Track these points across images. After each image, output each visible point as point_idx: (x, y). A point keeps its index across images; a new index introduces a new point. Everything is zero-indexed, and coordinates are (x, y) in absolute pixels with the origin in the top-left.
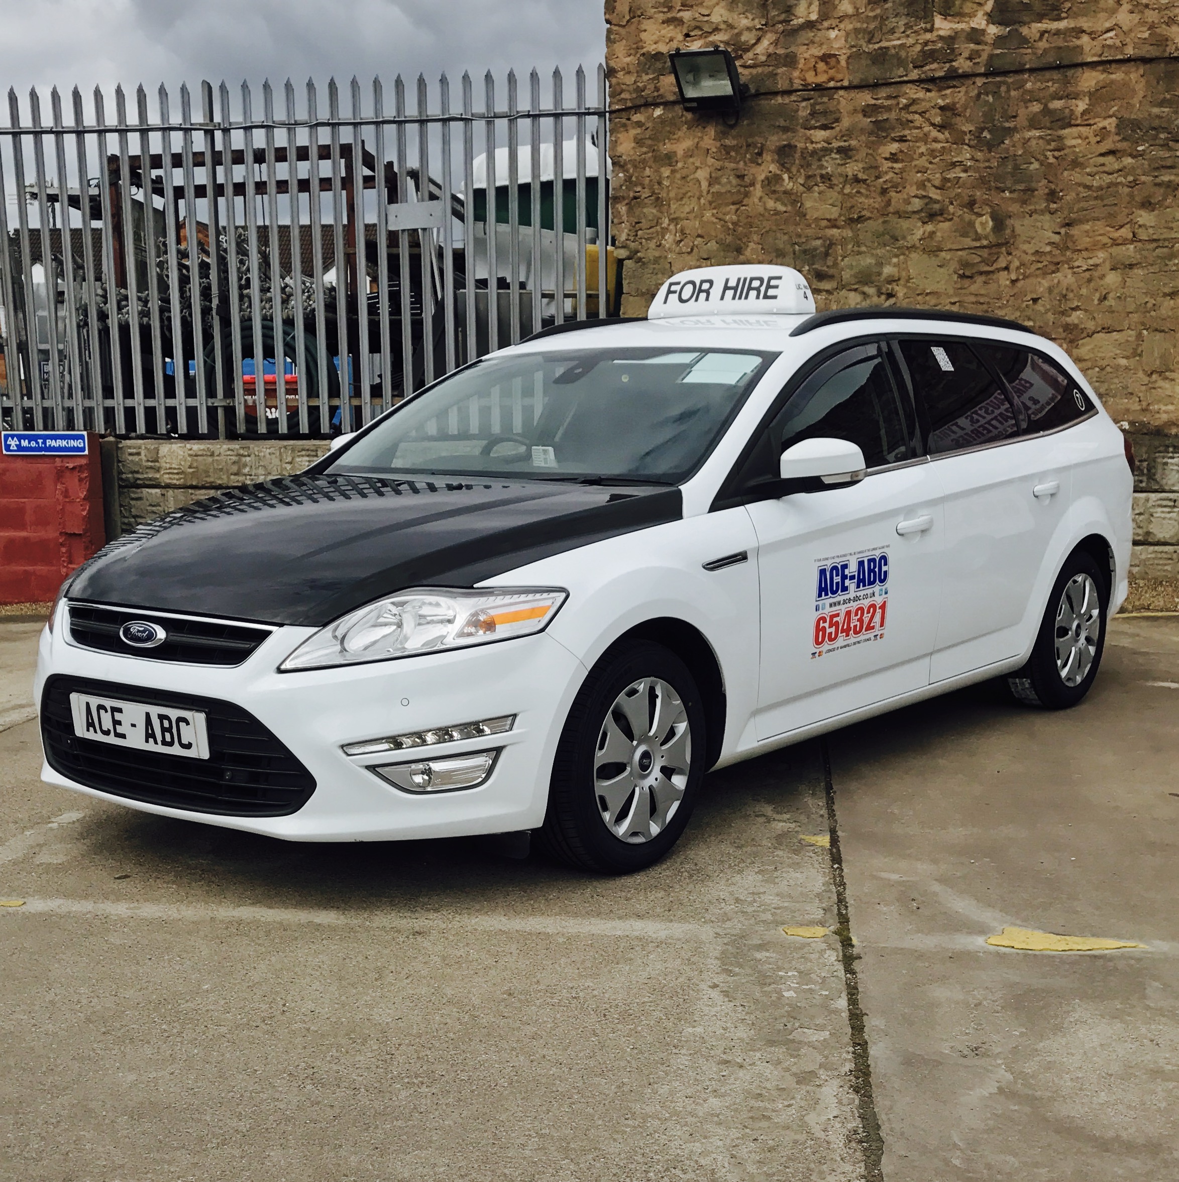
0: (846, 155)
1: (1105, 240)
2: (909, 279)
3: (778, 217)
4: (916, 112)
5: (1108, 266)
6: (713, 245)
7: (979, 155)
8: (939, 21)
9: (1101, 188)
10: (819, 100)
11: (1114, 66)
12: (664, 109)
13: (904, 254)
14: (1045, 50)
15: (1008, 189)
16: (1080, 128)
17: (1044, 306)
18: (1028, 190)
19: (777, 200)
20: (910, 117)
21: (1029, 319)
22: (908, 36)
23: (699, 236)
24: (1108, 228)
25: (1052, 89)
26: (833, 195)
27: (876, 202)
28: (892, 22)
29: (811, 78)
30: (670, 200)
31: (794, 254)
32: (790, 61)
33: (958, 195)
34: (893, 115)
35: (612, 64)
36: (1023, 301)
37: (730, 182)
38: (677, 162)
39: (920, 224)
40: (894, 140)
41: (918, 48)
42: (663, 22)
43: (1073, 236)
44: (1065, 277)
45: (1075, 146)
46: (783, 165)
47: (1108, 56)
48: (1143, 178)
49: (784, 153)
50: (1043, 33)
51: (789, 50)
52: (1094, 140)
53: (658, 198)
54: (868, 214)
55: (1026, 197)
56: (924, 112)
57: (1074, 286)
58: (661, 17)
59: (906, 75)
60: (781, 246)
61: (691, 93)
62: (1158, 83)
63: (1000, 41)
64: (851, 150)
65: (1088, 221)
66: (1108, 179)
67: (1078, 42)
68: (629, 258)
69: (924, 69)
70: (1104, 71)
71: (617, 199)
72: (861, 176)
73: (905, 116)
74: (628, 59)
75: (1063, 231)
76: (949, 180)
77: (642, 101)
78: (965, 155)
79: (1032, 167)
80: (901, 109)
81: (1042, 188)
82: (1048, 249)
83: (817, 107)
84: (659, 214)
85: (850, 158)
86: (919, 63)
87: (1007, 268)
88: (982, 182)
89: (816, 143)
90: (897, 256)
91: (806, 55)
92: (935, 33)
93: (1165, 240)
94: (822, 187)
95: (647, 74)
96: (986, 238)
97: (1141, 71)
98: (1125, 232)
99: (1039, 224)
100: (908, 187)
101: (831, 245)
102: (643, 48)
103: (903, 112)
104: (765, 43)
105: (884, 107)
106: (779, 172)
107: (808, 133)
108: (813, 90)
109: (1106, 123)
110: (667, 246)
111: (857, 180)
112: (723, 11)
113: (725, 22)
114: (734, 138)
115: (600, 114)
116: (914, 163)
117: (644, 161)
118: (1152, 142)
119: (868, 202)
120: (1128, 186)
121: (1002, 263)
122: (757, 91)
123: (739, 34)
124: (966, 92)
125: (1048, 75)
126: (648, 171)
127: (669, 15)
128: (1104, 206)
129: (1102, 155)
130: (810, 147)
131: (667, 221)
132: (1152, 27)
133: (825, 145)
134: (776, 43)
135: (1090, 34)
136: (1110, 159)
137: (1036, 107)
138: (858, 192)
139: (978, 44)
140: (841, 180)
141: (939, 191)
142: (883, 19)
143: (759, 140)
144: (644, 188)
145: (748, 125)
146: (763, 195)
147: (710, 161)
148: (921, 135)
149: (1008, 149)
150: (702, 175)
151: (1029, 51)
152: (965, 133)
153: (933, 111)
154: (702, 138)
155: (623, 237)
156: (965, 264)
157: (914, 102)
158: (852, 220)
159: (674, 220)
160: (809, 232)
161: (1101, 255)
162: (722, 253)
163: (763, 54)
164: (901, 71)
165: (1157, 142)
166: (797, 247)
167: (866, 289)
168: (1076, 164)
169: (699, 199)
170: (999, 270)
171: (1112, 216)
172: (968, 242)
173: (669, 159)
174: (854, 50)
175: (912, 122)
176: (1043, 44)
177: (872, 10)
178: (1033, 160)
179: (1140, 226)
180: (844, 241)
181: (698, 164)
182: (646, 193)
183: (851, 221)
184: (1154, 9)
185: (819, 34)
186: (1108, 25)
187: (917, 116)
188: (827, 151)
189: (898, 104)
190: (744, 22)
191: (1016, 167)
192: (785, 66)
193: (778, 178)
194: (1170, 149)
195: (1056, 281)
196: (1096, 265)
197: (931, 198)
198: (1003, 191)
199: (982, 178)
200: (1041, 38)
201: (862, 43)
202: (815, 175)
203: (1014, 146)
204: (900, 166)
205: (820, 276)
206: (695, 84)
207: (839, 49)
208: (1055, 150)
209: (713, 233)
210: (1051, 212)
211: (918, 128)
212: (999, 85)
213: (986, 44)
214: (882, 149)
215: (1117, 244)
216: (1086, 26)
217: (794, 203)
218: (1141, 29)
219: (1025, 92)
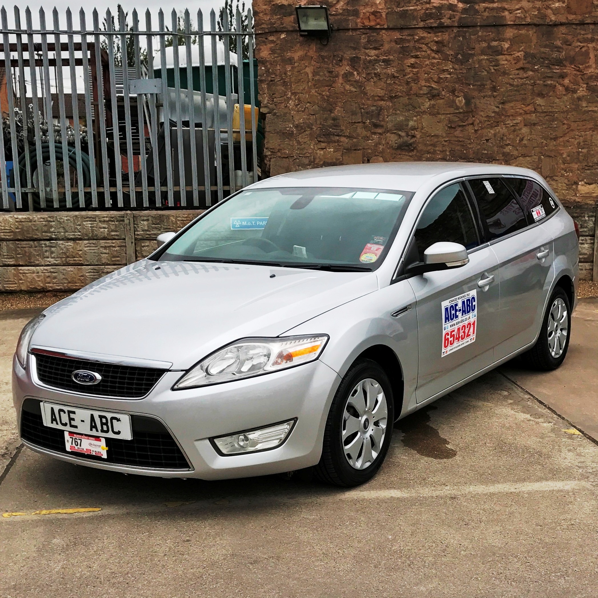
0: (388, 63)
1: (521, 111)
2: (422, 128)
3: (352, 94)
4: (423, 44)
5: (523, 124)
6: (316, 107)
7: (456, 66)
9: (517, 86)
10: (372, 34)
11: (521, 27)
12: (286, 34)
13: (420, 115)
14: (487, 17)
15: (472, 84)
16: (507, 56)
17: (492, 143)
18: (482, 85)
19: (351, 85)
20: (421, 46)
21: (485, 150)
22: (417, 5)
23: (308, 102)
24: (523, 106)
25: (492, 36)
26: (381, 84)
27: (404, 88)
29: (367, 23)
30: (291, 83)
32: (356, 13)
33: (447, 86)
34: (411, 44)
35: (256, 9)
36: (481, 141)
37: (325, 75)
38: (295, 62)
39: (427, 100)
40: (412, 57)
41: (423, 11)
43: (505, 109)
44: (501, 130)
45: (504, 65)
46: (354, 67)
47: (518, 22)
48: (538, 82)
49: (354, 61)
50: (486, 9)
51: (355, 8)
52: (513, 62)
53: (285, 82)
54: (400, 94)
55: (481, 88)
56: (427, 44)
57: (507, 134)
59: (417, 25)
60: (355, 109)
61: (303, 27)
62: (543, 37)
63: (464, 11)
64: (390, 61)
65: (512, 101)
66: (521, 81)
67: (503, 14)
68: (269, 113)
69: (427, 22)
70: (516, 29)
71: (262, 81)
72: (396, 74)
73: (417, 45)
74: (265, 7)
75: (500, 106)
76: (442, 78)
77: (274, 30)
78: (449, 66)
79: (483, 74)
80: (415, 41)
81: (489, 84)
82: (493, 115)
83: (371, 38)
84: (285, 90)
85: (390, 65)
86: (423, 19)
87: (472, 124)
88: (458, 80)
89: (371, 56)
90: (416, 116)
91: (364, 11)
92: (431, 5)
93: (550, 112)
94: (375, 79)
95: (276, 15)
96: (462, 108)
97: (535, 30)
98: (531, 108)
99: (488, 102)
100: (421, 81)
101: (381, 110)
102: (273, 1)
103: (417, 43)
104: (342, 3)
105: (406, 40)
106: (352, 71)
107: (367, 51)
108: (369, 29)
109: (519, 54)
110: (291, 107)
111: (394, 77)
114: (326, 51)
115: (250, 35)
116: (423, 69)
117: (276, 62)
118: (542, 65)
119: (400, 88)
120: (532, 86)
121: (470, 121)
122: (338, 28)
124: (449, 35)
125: (489, 29)
126: (278, 67)
128: (520, 94)
129: (517, 69)
130: (368, 58)
131: (290, 93)
132: (539, 9)
133: (376, 58)
134: (348, 4)
135: (509, 11)
136: (521, 72)
137: (484, 45)
138: (394, 83)
139: (454, 11)
140: (386, 76)
141: (437, 84)
143: (341, 53)
144: (276, 76)
145: (334, 45)
146: (343, 82)
147: (313, 63)
148: (426, 55)
149: (470, 65)
150: (309, 70)
151: (480, 17)
152: (449, 55)
153: (432, 44)
154: (309, 50)
155: (266, 102)
156: (450, 121)
157: (423, 38)
158: (392, 97)
159: (294, 94)
160: (369, 102)
161: (520, 119)
162: (321, 112)
163: (341, 9)
164: (415, 22)
165: (544, 65)
166: (363, 110)
167: (400, 133)
168: (504, 73)
169: (308, 82)
170: (468, 125)
171: (524, 99)
172: (452, 110)
173: (290, 61)
174: (390, 10)
175: (421, 48)
176: (486, 14)
178: (484, 70)
179: (538, 105)
180: (388, 108)
181: (307, 64)
182: (278, 79)
183: (391, 98)
184: (539, 1)
185: (371, 1)
186: (517, 7)
187: (424, 45)
188: (377, 61)
189: (414, 38)
191: (476, 74)
192: (353, 16)
193: (352, 74)
194: (550, 68)
195: (497, 131)
196: (517, 123)
197: (433, 87)
198: (470, 85)
199: (458, 78)
200: (485, 11)
201: (393, 6)
202: (371, 73)
203: (474, 63)
204: (416, 70)
205: (376, 126)
206: (306, 22)
207: (381, 9)
208: (494, 66)
209: (317, 102)
210: (494, 97)
211: (424, 51)
212: (465, 32)
213: (457, 12)
214: (406, 61)
215: (527, 114)
216: (506, 6)
217: (360, 87)
218: (534, 10)
219: (479, 36)
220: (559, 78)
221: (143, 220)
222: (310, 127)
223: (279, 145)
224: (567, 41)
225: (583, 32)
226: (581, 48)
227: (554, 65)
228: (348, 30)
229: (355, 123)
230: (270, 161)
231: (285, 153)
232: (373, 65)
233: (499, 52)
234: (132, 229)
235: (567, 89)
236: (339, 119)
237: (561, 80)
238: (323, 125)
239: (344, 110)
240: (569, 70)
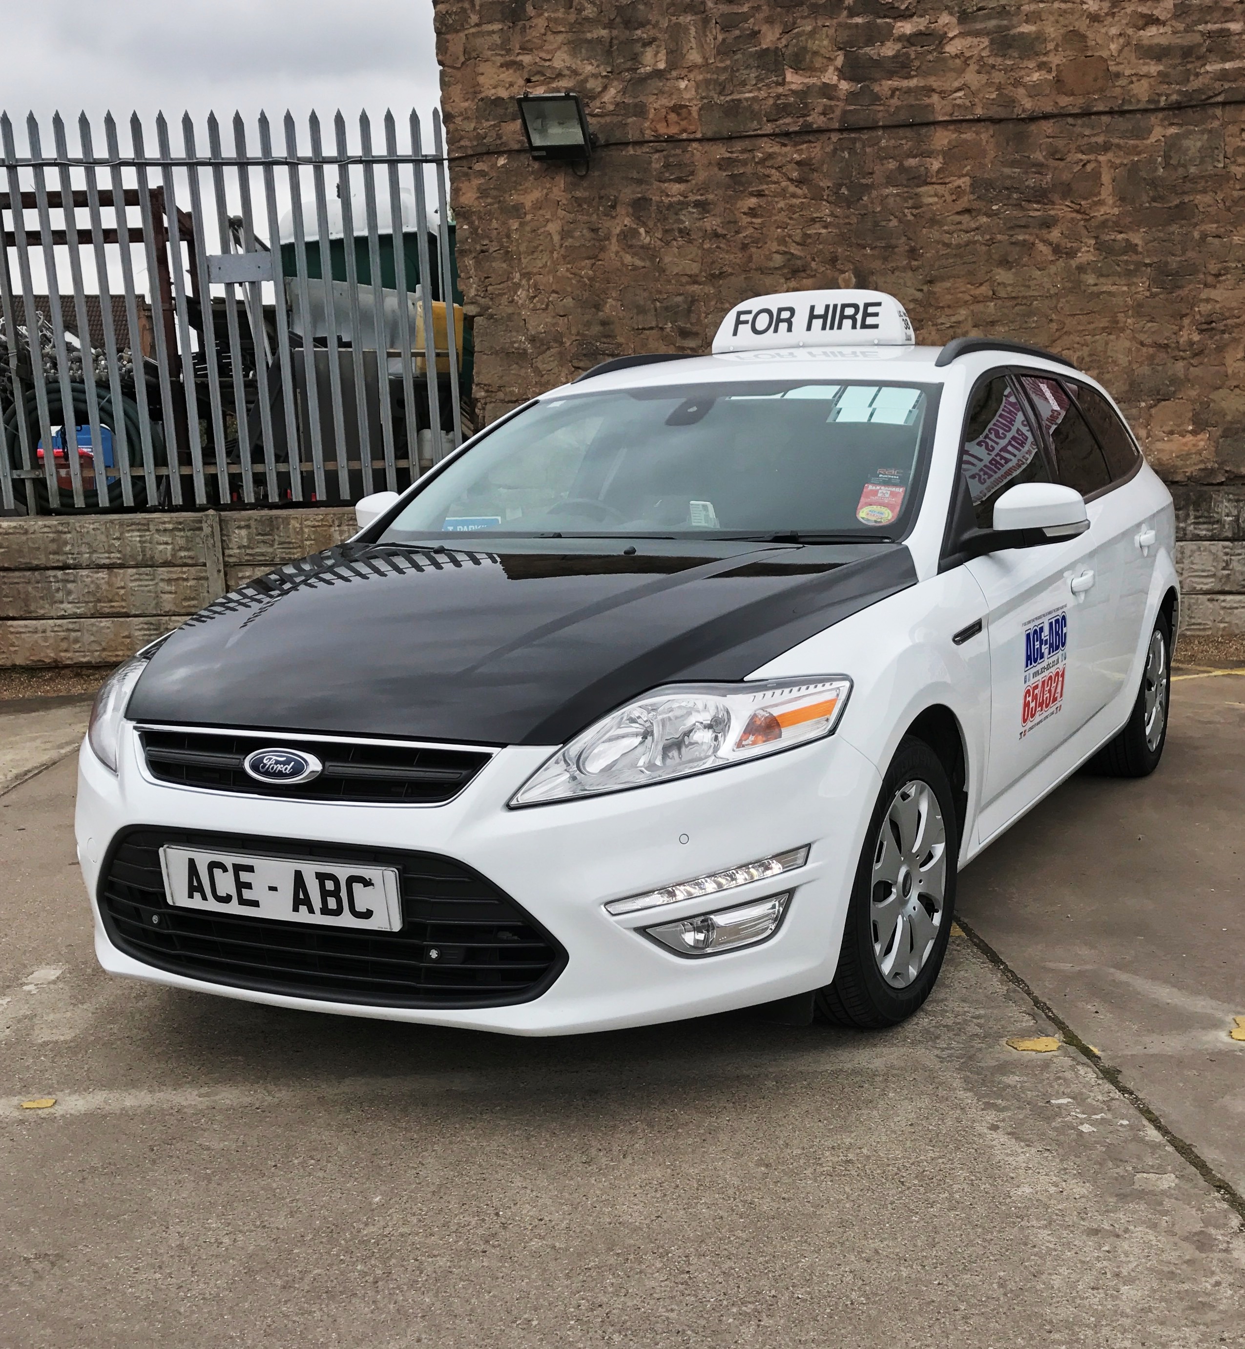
0: (704, 209)
1: (967, 297)
3: (636, 273)
4: (772, 167)
5: (970, 323)
6: (569, 301)
7: (838, 211)
8: (790, 76)
9: (959, 246)
10: (673, 152)
11: (964, 125)
12: (508, 158)
14: (896, 107)
15: (868, 245)
16: (936, 186)
18: (889, 247)
19: (634, 254)
20: (767, 172)
22: (760, 89)
23: (554, 292)
24: (968, 286)
25: (906, 147)
26: (693, 251)
27: (738, 257)
28: (743, 74)
29: (662, 129)
30: (520, 254)
31: (656, 310)
32: (640, 111)
33: (821, 251)
34: (749, 169)
35: (449, 109)
37: (583, 236)
38: (525, 214)
39: (782, 280)
40: (752, 194)
41: (771, 101)
42: (502, 66)
43: (935, 293)
44: (928, 333)
45: (930, 204)
46: (638, 218)
47: (957, 116)
48: (999, 237)
49: (640, 206)
50: (894, 91)
51: (638, 100)
52: (949, 198)
53: (507, 252)
54: (730, 270)
55: (887, 254)
56: (780, 167)
58: (499, 60)
59: (760, 129)
60: (642, 303)
61: (537, 141)
62: (1008, 144)
63: (852, 97)
64: (709, 204)
65: (949, 278)
66: (965, 237)
67: (927, 101)
68: (480, 315)
69: (778, 123)
70: (955, 130)
71: (463, 252)
72: (720, 231)
73: (761, 170)
74: (466, 104)
75: (925, 288)
76: (809, 236)
77: (484, 149)
78: (825, 211)
79: (891, 224)
80: (757, 163)
81: (902, 245)
82: (911, 305)
83: (671, 160)
84: (510, 269)
85: (708, 212)
86: (772, 117)
88: (843, 238)
89: (672, 196)
91: (655, 105)
92: (787, 88)
93: (1023, 297)
94: (681, 241)
95: (487, 120)
97: (991, 132)
98: (984, 290)
99: (901, 281)
100: (769, 243)
101: (693, 302)
102: (480, 92)
103: (759, 166)
104: (612, 91)
105: (739, 161)
106: (634, 226)
107: (663, 186)
108: (666, 141)
109: (959, 182)
110: (520, 302)
111: (716, 235)
112: (566, 56)
113: (568, 68)
114: (585, 189)
115: (438, 160)
116: (774, 218)
117: (490, 213)
118: (1005, 202)
119: (730, 258)
120: (986, 245)
122: (607, 140)
123: (586, 80)
124: (822, 148)
125: (901, 132)
126: (495, 224)
127: (508, 58)
128: (963, 264)
129: (958, 213)
130: (666, 200)
131: (518, 275)
132: (999, 88)
133: (682, 198)
134: (624, 91)
135: (940, 93)
136: (965, 218)
137: (892, 165)
138: (718, 247)
139: (830, 99)
140: (701, 234)
141: (799, 247)
142: (733, 71)
143: (612, 193)
144: (491, 241)
145: (599, 176)
146: (619, 249)
147: (561, 213)
148: (779, 190)
149: (865, 206)
150: (553, 228)
151: (882, 108)
152: (823, 189)
153: (789, 167)
154: (551, 188)
155: (473, 292)
157: (770, 156)
158: (713, 276)
159: (527, 275)
160: (670, 288)
161: (963, 312)
162: (579, 310)
163: (610, 103)
164: (755, 125)
165: (1011, 202)
166: (658, 304)
168: (933, 222)
169: (552, 252)
171: (971, 273)
173: (517, 211)
174: (705, 101)
175: (768, 176)
176: (895, 102)
177: (722, 61)
178: (892, 217)
179: (999, 284)
180: (707, 298)
181: (548, 217)
182: (494, 247)
183: (713, 278)
184: (1000, 70)
185: (668, 84)
186: (956, 84)
187: (774, 171)
188: (684, 205)
189: (754, 157)
190: (589, 69)
191: (876, 224)
192: (635, 116)
193: (635, 233)
194: (1022, 209)
196: (959, 322)
197: (792, 254)
198: (864, 248)
199: (842, 235)
201: (714, 94)
202: (673, 230)
203: (872, 203)
204: (759, 221)
205: (684, 334)
206: (543, 131)
207: (690, 100)
208: (912, 208)
209: (569, 289)
210: (914, 270)
211: (775, 183)
212: (854, 140)
213: (838, 99)
214: (739, 204)
215: (978, 302)
216: (935, 85)
217: (652, 258)
218: (990, 89)
219: (881, 149)
220: (1040, 229)
221: (239, 527)
222: (558, 339)
223: (501, 377)
224: (1056, 152)
225: (1087, 132)
226: (1084, 165)
227: (1029, 201)
228: (627, 144)
229: (644, 329)
230: (484, 409)
231: (512, 392)
232: (676, 214)
233: (920, 179)
234: (218, 544)
235: (1057, 250)
236: (613, 323)
237: (1044, 231)
238: (583, 335)
239: (622, 305)
240: (1062, 209)
